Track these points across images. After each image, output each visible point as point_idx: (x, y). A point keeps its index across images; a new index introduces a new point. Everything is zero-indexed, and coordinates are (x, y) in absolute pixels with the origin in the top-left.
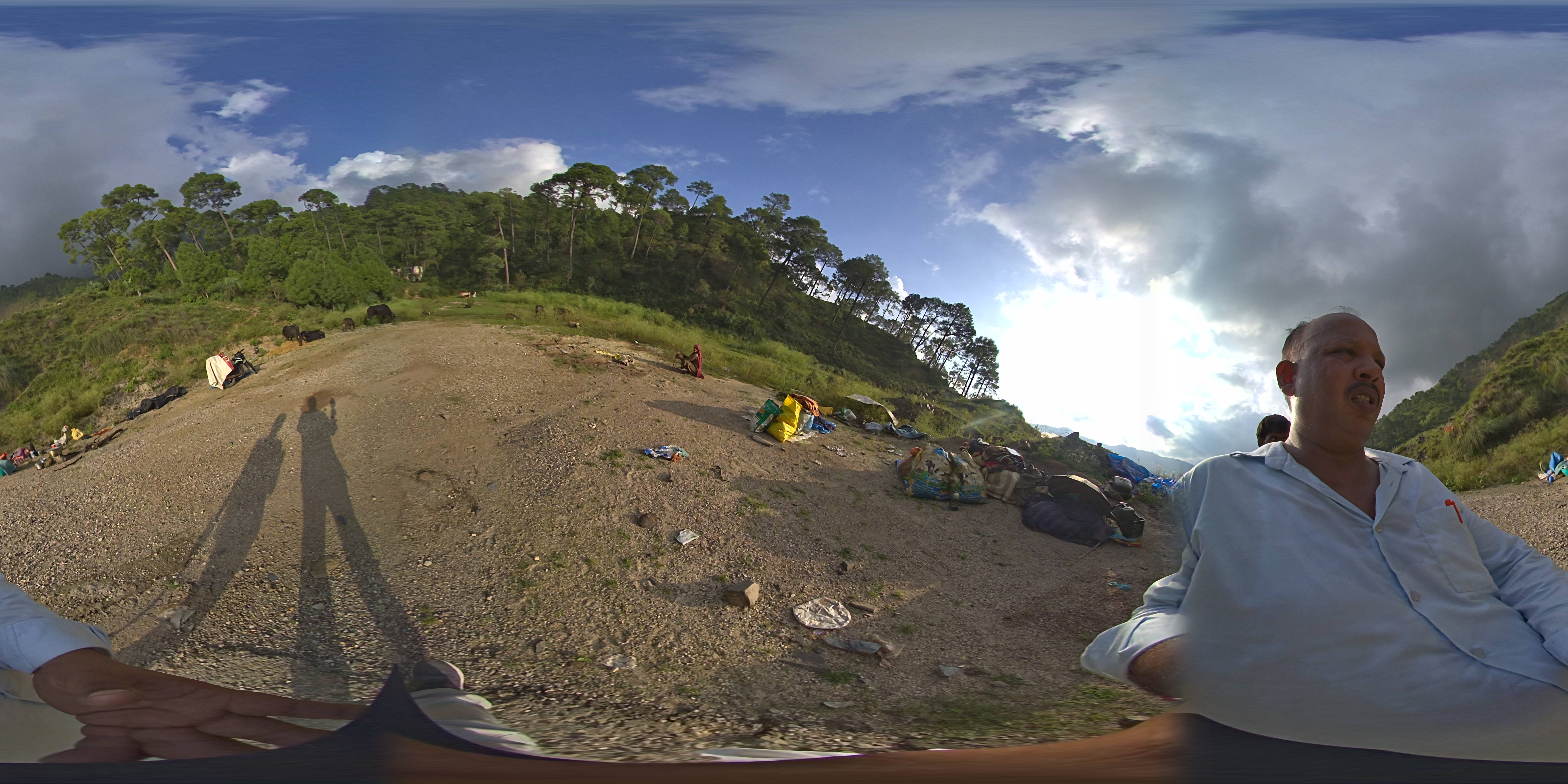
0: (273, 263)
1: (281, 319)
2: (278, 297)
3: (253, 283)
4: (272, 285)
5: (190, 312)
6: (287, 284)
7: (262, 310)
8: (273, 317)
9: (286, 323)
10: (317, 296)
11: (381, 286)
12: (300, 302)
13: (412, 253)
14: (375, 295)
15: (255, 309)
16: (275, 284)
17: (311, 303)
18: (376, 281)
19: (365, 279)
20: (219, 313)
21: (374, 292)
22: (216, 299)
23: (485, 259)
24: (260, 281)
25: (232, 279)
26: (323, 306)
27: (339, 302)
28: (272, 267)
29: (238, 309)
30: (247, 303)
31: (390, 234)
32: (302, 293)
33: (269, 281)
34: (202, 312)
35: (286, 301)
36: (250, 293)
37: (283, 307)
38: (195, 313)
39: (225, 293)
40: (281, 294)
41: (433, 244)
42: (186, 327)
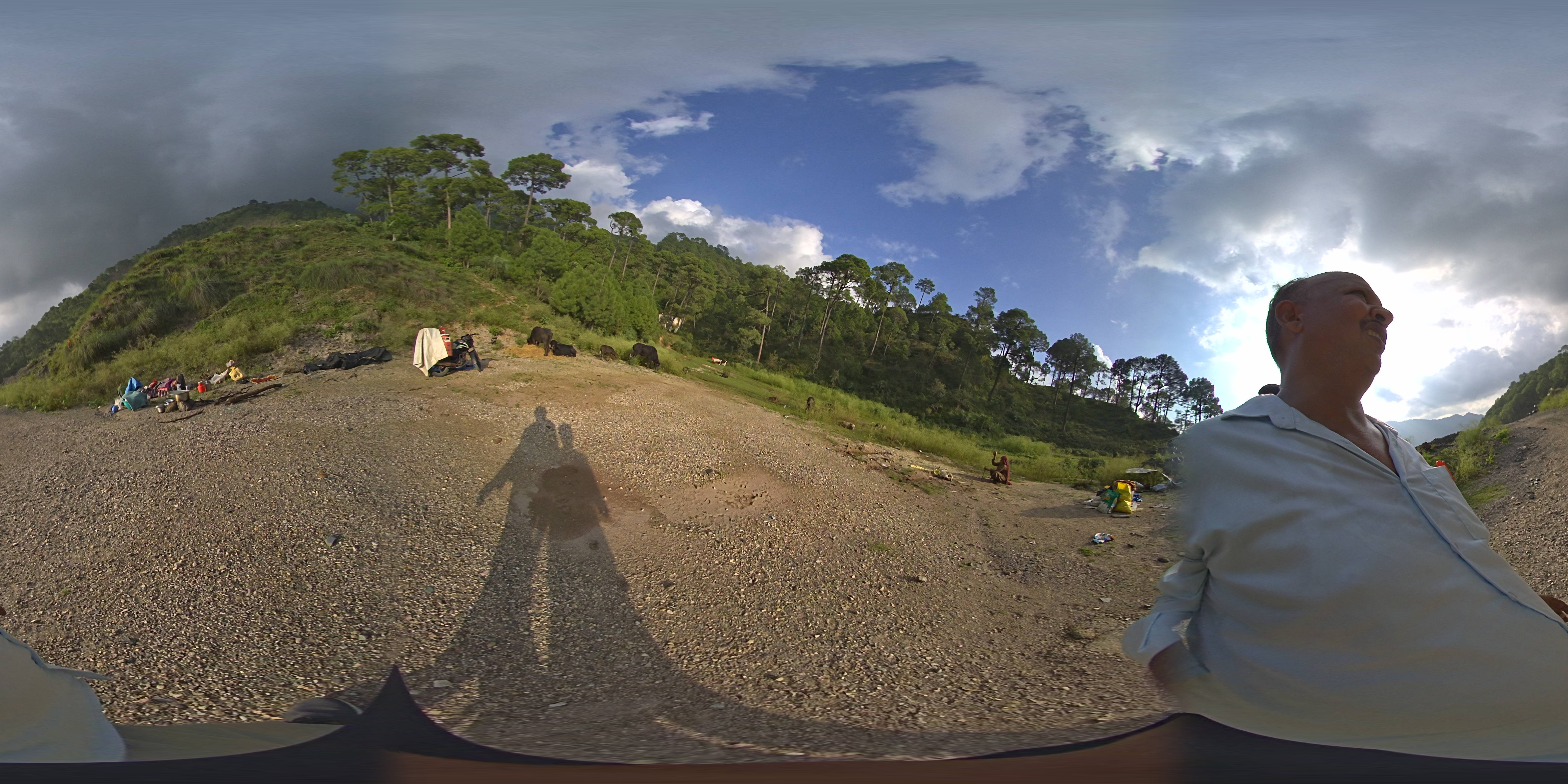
0: (551, 261)
1: (534, 318)
2: (539, 295)
3: (521, 272)
4: (540, 281)
5: (442, 274)
6: (555, 286)
7: (518, 301)
8: (526, 312)
9: (537, 324)
10: (581, 310)
11: (644, 325)
12: (561, 309)
13: (679, 304)
14: (635, 333)
15: (512, 298)
16: (543, 281)
17: (571, 314)
18: (641, 319)
19: (632, 312)
20: (472, 287)
21: (635, 328)
22: (476, 272)
23: (744, 331)
24: (529, 273)
25: (503, 259)
26: (583, 322)
27: (599, 325)
28: (548, 264)
29: (493, 290)
30: (506, 288)
31: (666, 279)
32: (567, 300)
33: (538, 277)
34: (454, 278)
35: (547, 302)
36: (513, 281)
37: (541, 307)
38: (446, 276)
39: (488, 270)
40: (544, 294)
41: (702, 301)
42: (427, 287)
